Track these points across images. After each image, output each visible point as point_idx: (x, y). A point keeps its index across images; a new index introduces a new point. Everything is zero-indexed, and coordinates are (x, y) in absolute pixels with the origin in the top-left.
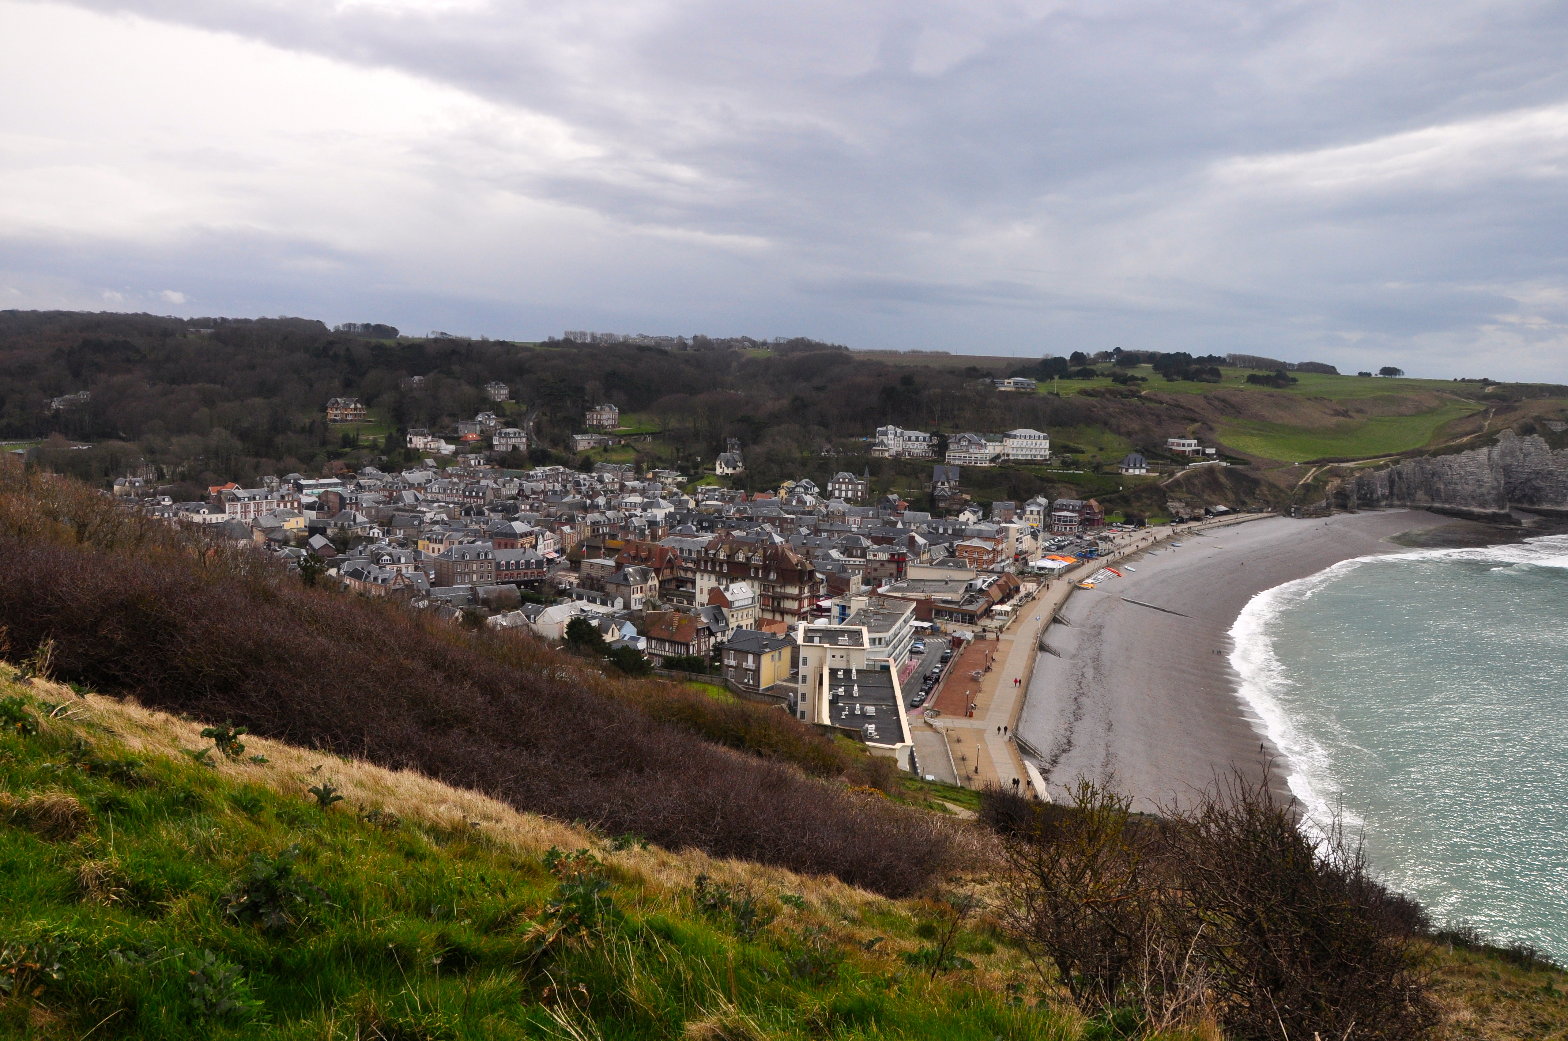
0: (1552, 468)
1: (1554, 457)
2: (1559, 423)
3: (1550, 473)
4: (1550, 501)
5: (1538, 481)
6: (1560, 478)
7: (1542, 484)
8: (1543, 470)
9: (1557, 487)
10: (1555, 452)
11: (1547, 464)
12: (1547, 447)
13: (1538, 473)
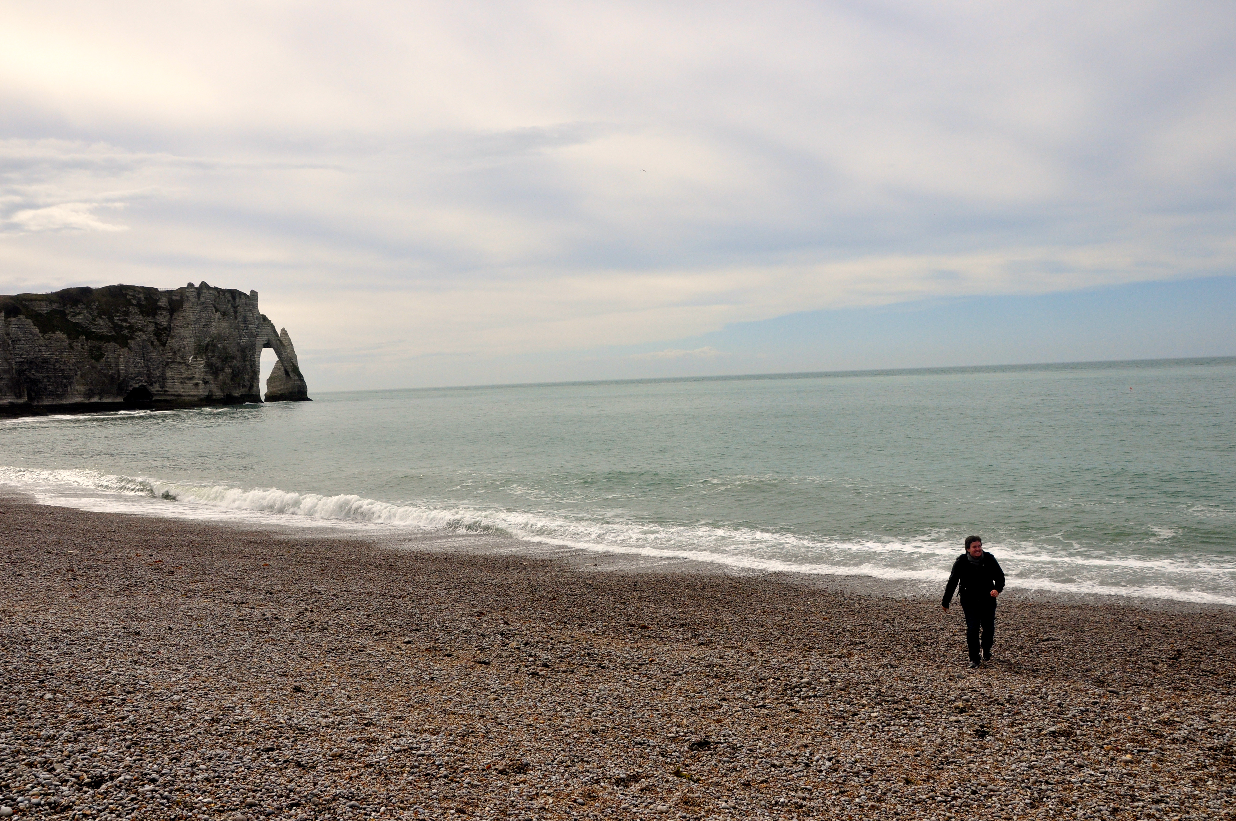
0: (47, 354)
1: (47, 342)
2: (43, 304)
3: (45, 361)
4: (51, 394)
5: (33, 371)
6: (58, 366)
7: (39, 376)
8: (37, 358)
9: (55, 376)
10: (47, 336)
11: (40, 351)
12: (36, 330)
13: (31, 362)
